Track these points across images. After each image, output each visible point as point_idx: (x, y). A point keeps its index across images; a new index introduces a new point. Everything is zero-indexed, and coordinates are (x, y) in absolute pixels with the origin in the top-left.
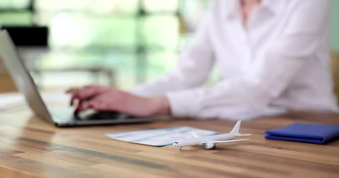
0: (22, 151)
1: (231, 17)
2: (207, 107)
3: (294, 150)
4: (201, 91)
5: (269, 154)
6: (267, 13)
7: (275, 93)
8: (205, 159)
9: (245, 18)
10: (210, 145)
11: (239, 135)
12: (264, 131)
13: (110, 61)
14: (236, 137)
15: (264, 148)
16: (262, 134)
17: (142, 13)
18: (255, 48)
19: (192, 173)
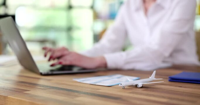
0: (28, 90)
1: (137, 10)
2: (128, 63)
3: (189, 88)
4: (124, 54)
5: (176, 90)
6: (160, 7)
7: (167, 54)
8: (141, 94)
9: (146, 10)
10: (140, 85)
11: (155, 79)
12: (168, 77)
13: (51, 35)
14: (154, 81)
15: (171, 86)
16: (166, 78)
17: (70, 7)
18: (152, 28)
19: (138, 102)
